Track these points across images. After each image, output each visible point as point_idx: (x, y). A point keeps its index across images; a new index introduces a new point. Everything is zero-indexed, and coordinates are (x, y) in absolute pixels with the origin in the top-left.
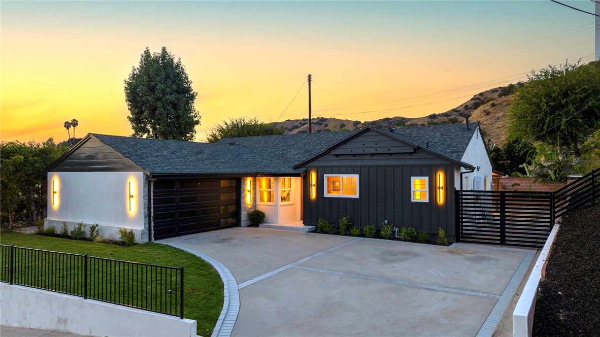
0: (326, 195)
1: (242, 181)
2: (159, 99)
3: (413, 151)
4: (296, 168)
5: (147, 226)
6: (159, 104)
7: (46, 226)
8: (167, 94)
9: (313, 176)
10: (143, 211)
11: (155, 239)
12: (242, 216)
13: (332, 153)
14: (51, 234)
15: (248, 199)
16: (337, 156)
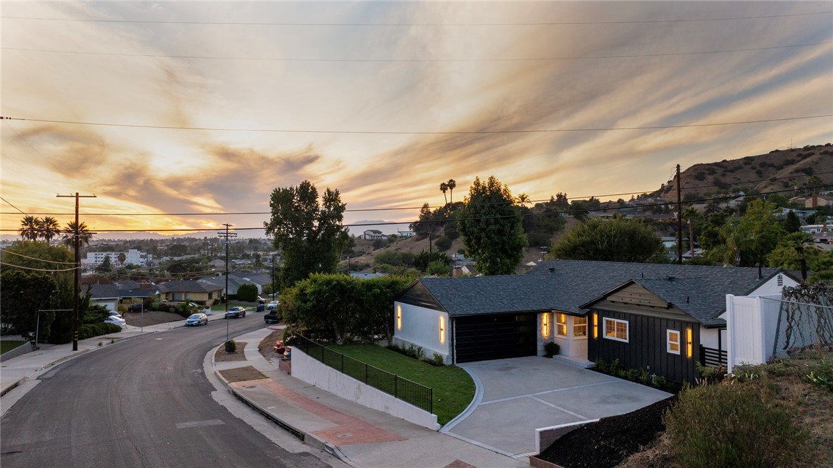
0: (605, 336)
1: (538, 316)
2: (483, 230)
3: (666, 306)
4: (582, 308)
5: (451, 352)
6: (483, 234)
7: (394, 342)
8: (491, 224)
9: (596, 317)
10: (449, 342)
11: (457, 362)
12: (538, 347)
13: (609, 299)
14: (395, 349)
15: (545, 331)
16: (613, 302)
